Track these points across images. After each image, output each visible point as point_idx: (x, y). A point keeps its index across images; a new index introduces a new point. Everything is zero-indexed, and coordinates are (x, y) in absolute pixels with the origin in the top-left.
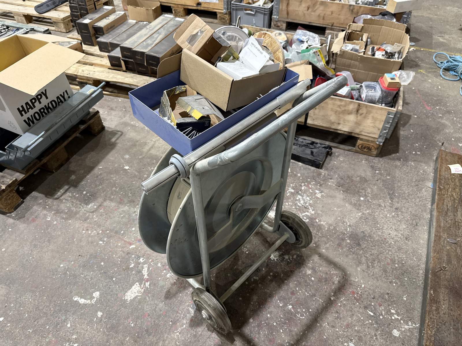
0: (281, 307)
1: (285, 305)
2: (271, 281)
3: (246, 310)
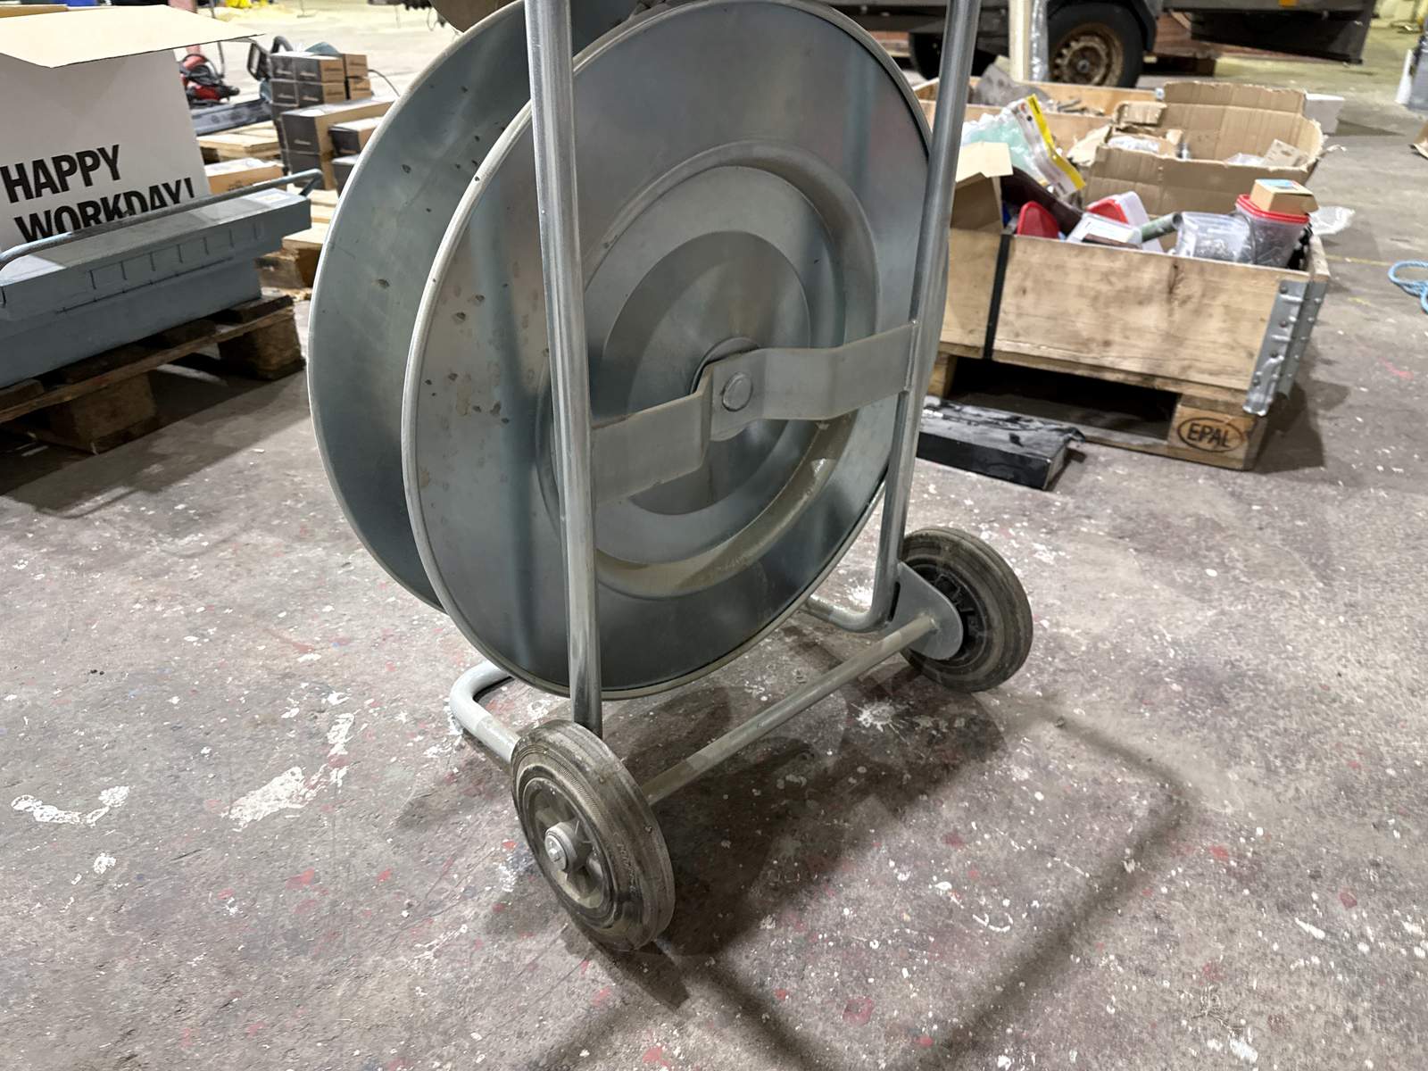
0: (903, 883)
1: (922, 879)
2: (862, 793)
3: (749, 884)
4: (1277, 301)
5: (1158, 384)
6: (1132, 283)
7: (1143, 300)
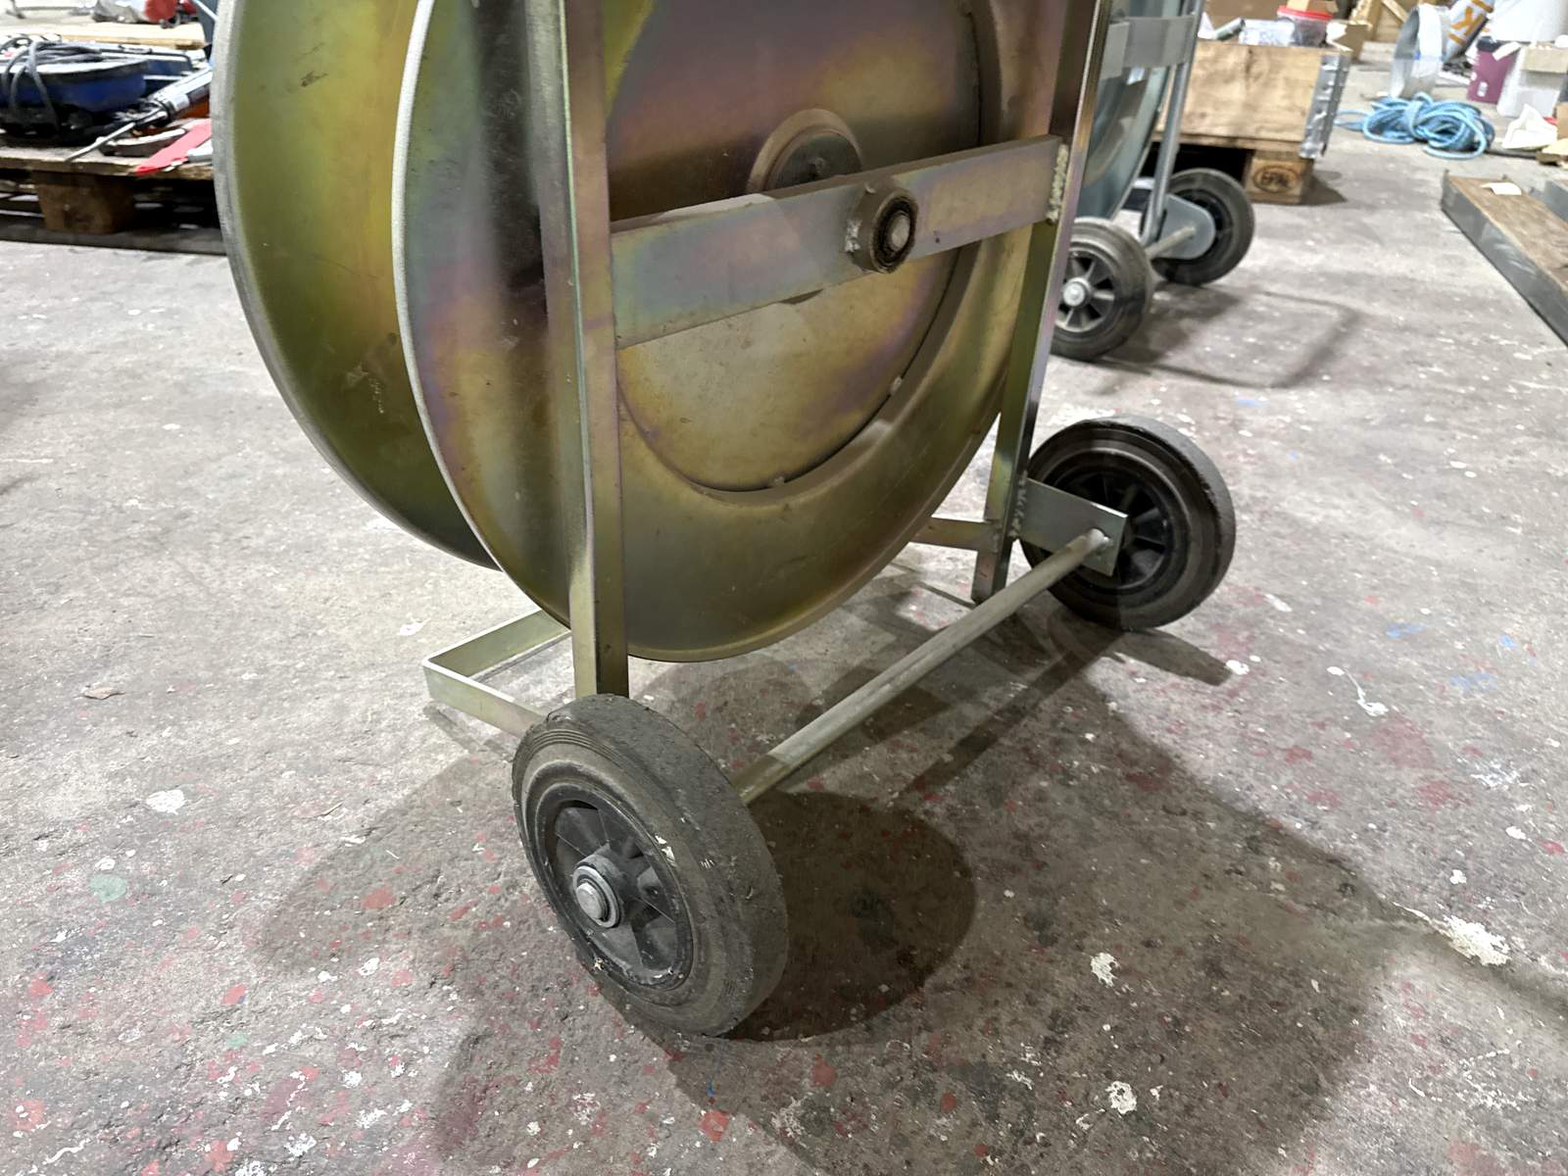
0: (1229, 340)
1: (1238, 338)
2: (1181, 318)
3: (1147, 344)
4: (1321, 70)
5: (1240, 144)
6: (1220, 67)
7: (1229, 79)
